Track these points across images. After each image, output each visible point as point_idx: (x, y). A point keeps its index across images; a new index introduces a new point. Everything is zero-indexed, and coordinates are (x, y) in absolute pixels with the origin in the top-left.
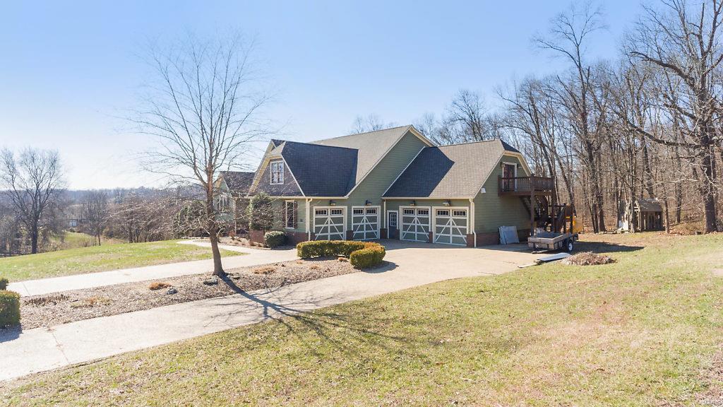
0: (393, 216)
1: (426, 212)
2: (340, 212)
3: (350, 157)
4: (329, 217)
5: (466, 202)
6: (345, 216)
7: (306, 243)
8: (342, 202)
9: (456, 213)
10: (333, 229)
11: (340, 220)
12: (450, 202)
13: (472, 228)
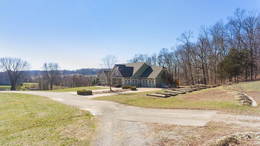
0: (141, 81)
1: (147, 81)
2: (129, 81)
3: (132, 69)
5: (154, 79)
6: (131, 81)
7: (123, 86)
8: (130, 79)
9: (152, 81)
10: (128, 84)
11: (130, 82)
12: (151, 79)
13: (155, 84)
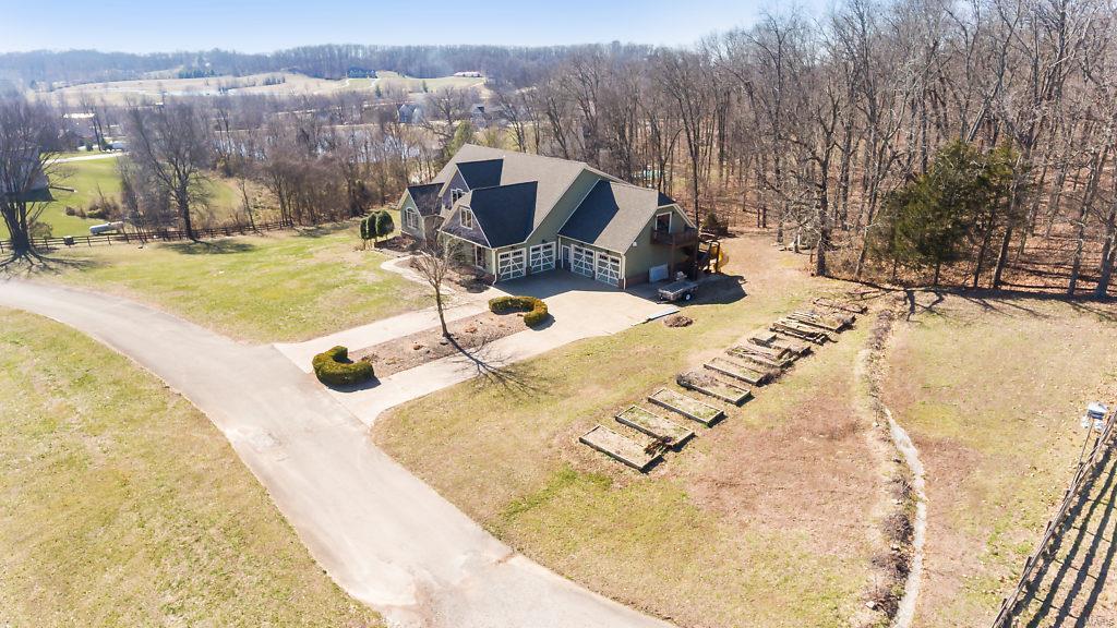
0: (566, 252)
1: (591, 254)
2: (520, 253)
4: (511, 259)
5: (618, 255)
6: (524, 255)
8: (523, 246)
9: (613, 260)
10: (514, 268)
11: (521, 259)
12: (608, 252)
13: (623, 273)
